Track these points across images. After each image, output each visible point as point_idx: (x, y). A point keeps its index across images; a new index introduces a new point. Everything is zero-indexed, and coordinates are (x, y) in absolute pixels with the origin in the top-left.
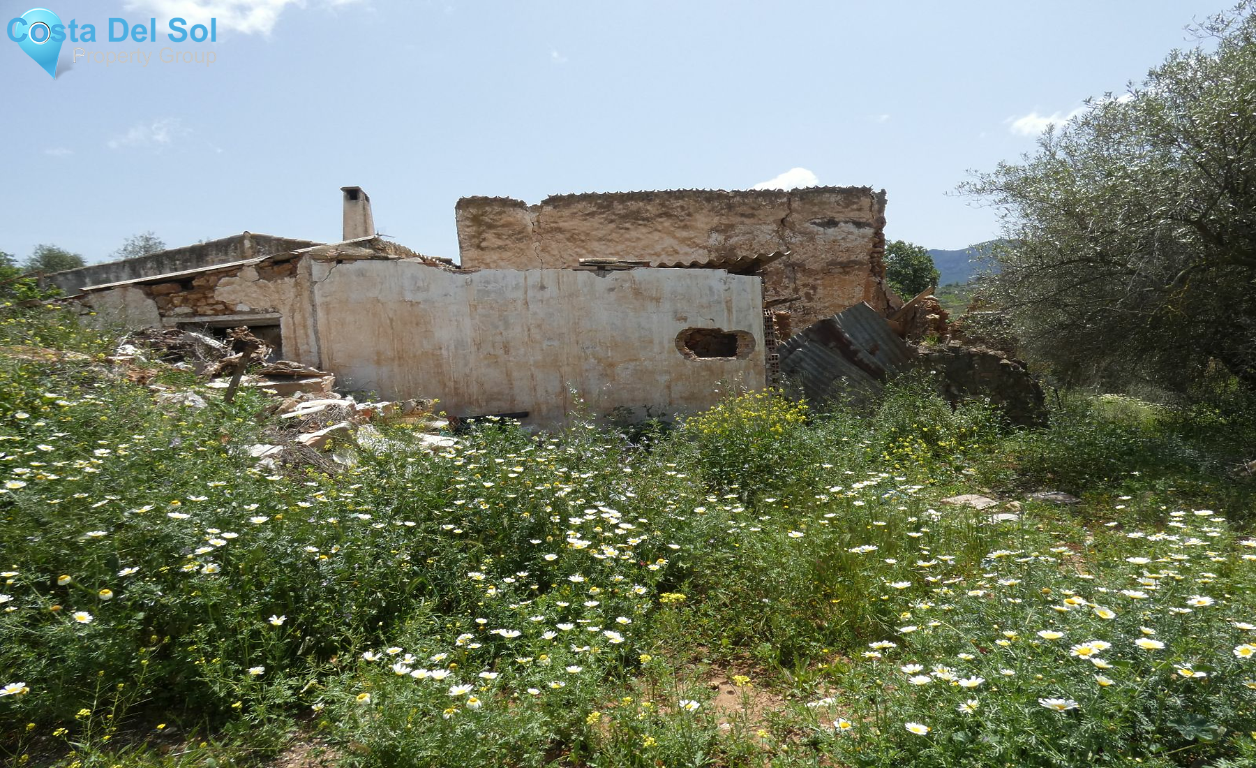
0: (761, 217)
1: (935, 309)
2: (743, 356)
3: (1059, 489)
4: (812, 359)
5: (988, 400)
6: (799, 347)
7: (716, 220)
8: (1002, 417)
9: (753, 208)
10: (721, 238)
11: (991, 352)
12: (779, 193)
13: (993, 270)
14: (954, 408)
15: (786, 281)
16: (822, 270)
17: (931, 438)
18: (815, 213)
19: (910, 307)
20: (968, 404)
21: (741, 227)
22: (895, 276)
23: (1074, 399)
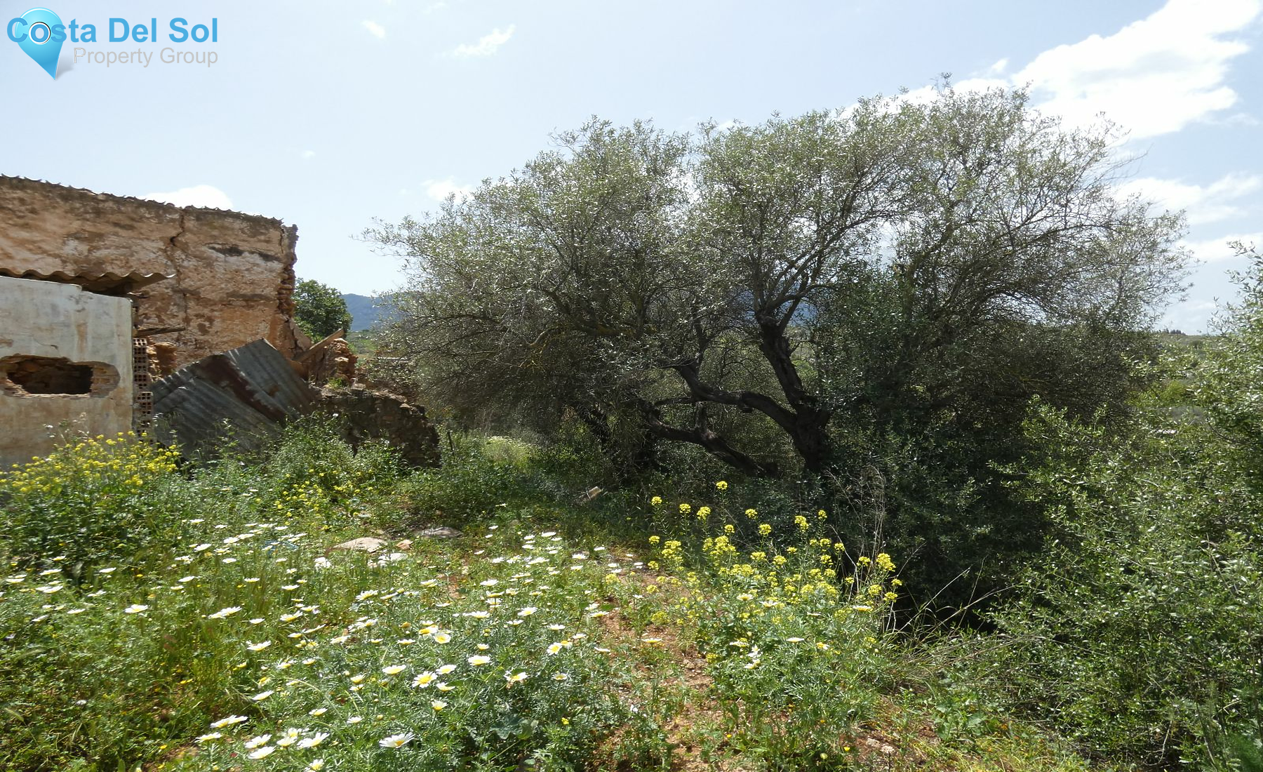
0: (143, 231)
1: (344, 352)
2: (101, 393)
3: (445, 524)
4: (198, 399)
5: (387, 442)
6: (183, 384)
7: (76, 225)
8: (400, 459)
9: (133, 219)
10: (84, 248)
11: (393, 396)
12: (169, 208)
13: (394, 318)
14: (355, 452)
15: (174, 309)
16: (221, 301)
17: (328, 483)
18: (214, 237)
19: (320, 348)
20: (368, 447)
21: (113, 238)
22: (307, 315)
23: (467, 440)
